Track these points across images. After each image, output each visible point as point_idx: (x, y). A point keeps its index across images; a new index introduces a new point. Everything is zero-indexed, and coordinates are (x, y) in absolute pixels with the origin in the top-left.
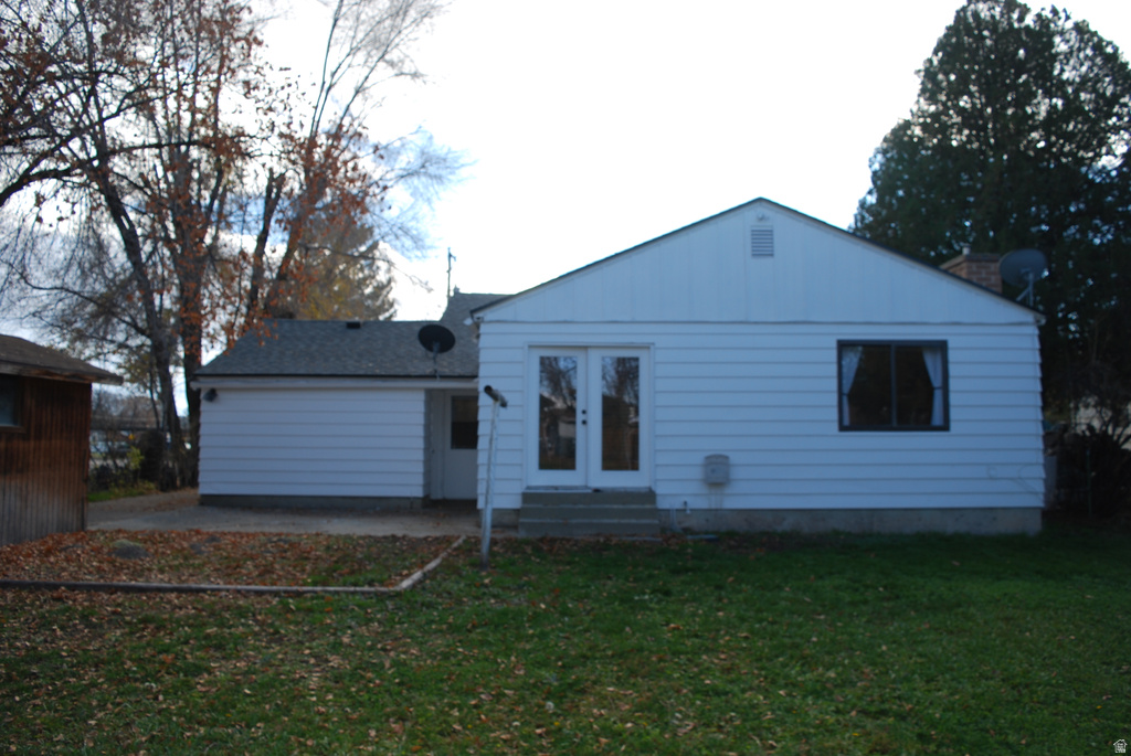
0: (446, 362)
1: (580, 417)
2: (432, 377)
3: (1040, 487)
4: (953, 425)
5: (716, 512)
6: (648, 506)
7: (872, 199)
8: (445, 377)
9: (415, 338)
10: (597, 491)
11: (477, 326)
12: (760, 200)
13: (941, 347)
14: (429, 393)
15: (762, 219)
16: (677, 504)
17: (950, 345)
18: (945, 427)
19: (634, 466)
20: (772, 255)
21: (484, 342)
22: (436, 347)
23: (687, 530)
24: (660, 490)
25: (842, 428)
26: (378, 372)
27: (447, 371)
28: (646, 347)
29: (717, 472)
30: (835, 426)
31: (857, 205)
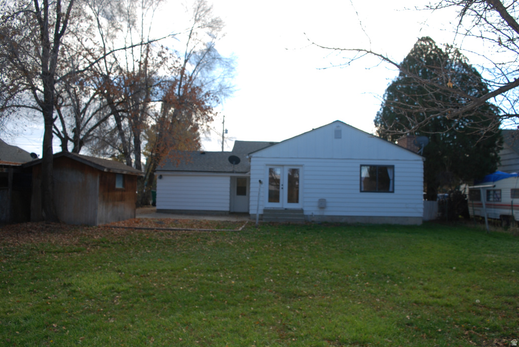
0: (237, 168)
1: (281, 187)
2: (233, 172)
3: (422, 211)
4: (395, 191)
5: (322, 216)
6: (301, 214)
7: (381, 112)
8: (237, 172)
9: (227, 159)
10: (286, 209)
11: (250, 158)
12: (338, 121)
13: (392, 167)
14: (231, 177)
15: (338, 127)
16: (310, 213)
17: (396, 166)
18: (393, 192)
19: (297, 202)
20: (341, 138)
21: (252, 163)
22: (234, 162)
23: (313, 221)
24: (305, 209)
25: (361, 191)
26: (215, 170)
27: (237, 170)
28: (302, 166)
29: (322, 204)
30: (359, 191)
31: (376, 113)
